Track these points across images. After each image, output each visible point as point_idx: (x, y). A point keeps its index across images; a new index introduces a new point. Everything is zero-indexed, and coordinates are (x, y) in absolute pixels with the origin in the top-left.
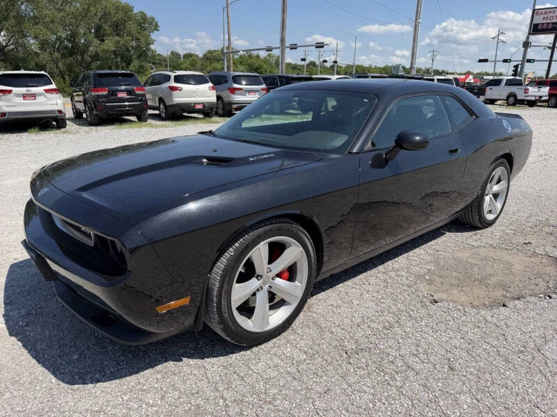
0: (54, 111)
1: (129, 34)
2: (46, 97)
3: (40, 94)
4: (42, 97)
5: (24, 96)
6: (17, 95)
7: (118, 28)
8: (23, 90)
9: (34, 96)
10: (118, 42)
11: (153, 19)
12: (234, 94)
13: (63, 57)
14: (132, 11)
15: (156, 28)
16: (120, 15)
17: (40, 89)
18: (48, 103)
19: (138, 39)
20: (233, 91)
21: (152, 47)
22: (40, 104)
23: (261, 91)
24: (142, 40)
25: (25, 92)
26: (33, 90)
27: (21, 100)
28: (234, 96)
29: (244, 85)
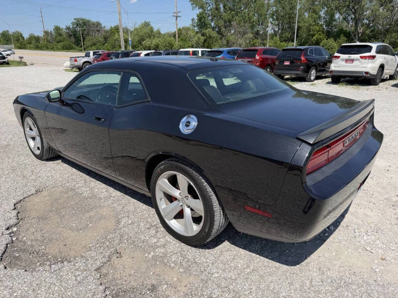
0: (362, 72)
2: (360, 61)
3: (357, 60)
4: (358, 61)
5: (347, 61)
6: (342, 60)
8: (346, 56)
9: (352, 61)
17: (357, 56)
18: (361, 66)
22: (356, 66)
25: (348, 58)
26: (353, 56)
27: (344, 63)
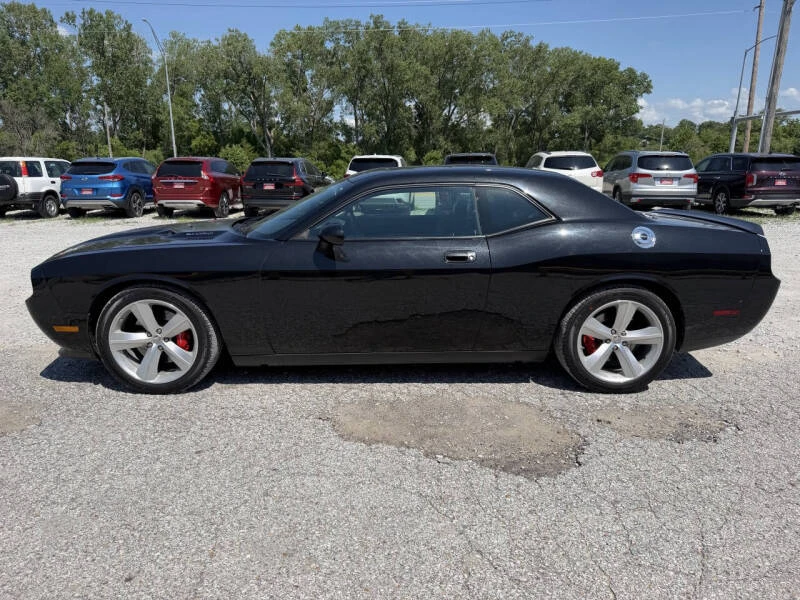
1: (607, 101)
7: (592, 94)
10: (587, 113)
11: (645, 77)
12: (636, 182)
13: (517, 134)
14: (617, 68)
15: (647, 89)
16: (599, 76)
19: (616, 106)
20: (635, 178)
21: (638, 116)
23: (683, 179)
24: (623, 107)
28: (635, 185)
29: (666, 170)
